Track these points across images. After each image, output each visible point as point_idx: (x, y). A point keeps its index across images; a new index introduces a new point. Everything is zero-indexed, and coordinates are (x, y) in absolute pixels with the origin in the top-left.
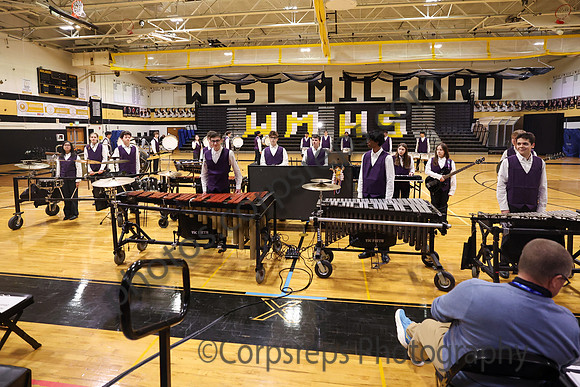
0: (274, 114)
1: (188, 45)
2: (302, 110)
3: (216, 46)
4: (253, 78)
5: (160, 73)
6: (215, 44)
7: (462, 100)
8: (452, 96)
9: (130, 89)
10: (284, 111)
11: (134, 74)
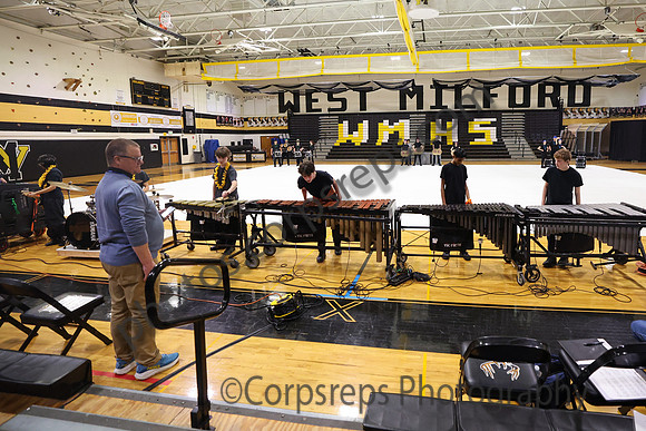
0: (366, 122)
1: (278, 54)
2: (393, 117)
3: (305, 55)
4: (344, 87)
5: (252, 82)
7: (551, 107)
8: (542, 103)
9: (222, 98)
10: (375, 119)
11: (226, 84)
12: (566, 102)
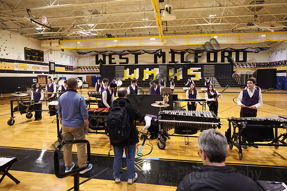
0: (138, 69)
1: (96, 37)
2: (151, 67)
3: (110, 37)
4: (127, 52)
5: (83, 50)
6: (109, 36)
7: (228, 63)
8: (223, 60)
9: (68, 57)
10: (142, 68)
11: (71, 50)
12: (235, 60)
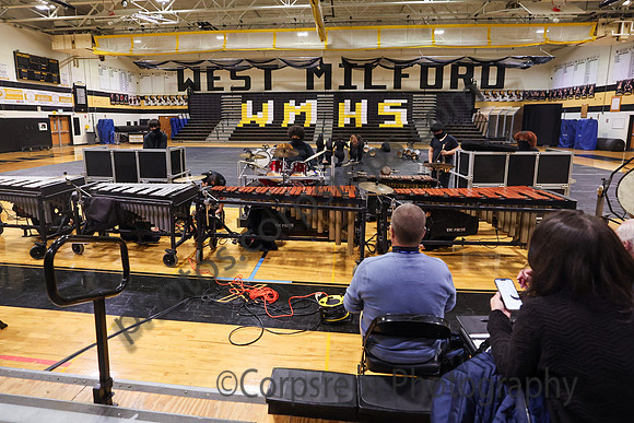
0: (271, 103)
1: (176, 28)
2: (300, 98)
3: (206, 29)
4: (248, 64)
5: (149, 57)
6: (205, 26)
7: (464, 89)
8: (454, 84)
9: (116, 75)
10: (280, 100)
11: (120, 58)
12: (479, 84)
